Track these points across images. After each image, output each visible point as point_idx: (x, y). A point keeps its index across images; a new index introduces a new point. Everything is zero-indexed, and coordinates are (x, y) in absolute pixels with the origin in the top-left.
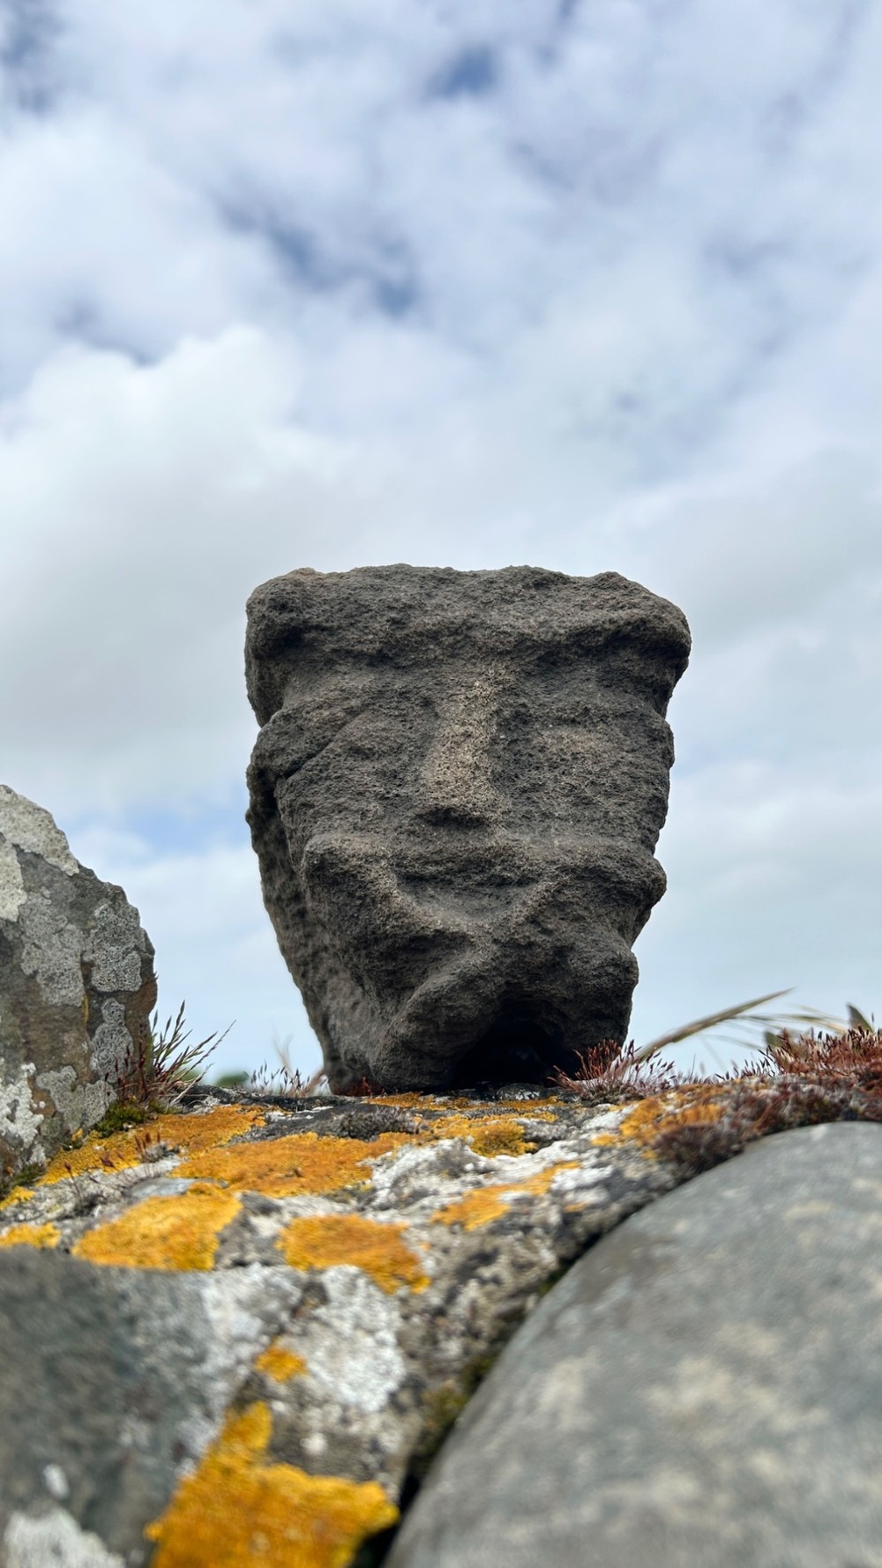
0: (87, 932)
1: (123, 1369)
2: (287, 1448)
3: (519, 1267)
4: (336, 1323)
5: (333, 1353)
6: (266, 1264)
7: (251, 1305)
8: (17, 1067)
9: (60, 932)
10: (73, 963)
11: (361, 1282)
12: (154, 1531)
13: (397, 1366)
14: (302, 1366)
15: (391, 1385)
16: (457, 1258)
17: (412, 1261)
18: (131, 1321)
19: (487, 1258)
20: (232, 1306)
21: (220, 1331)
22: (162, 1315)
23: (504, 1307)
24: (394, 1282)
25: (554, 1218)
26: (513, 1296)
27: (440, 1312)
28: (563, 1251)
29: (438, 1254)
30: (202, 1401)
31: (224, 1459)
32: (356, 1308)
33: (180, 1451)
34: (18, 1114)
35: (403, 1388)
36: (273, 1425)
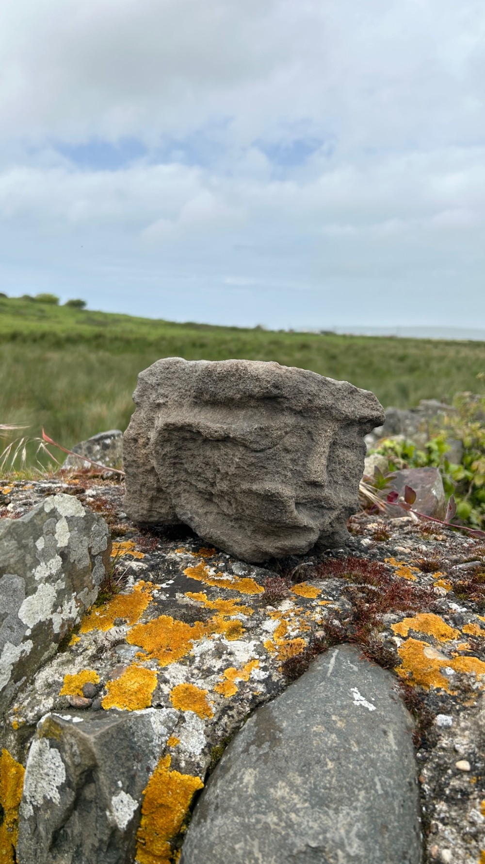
0: (89, 537)
1: (132, 748)
2: (175, 765)
3: (239, 713)
4: (188, 728)
5: (187, 737)
6: (167, 707)
7: (163, 723)
8: (71, 595)
9: (81, 542)
10: (86, 551)
11: (195, 716)
12: (144, 792)
13: (204, 740)
14: (179, 741)
15: (203, 747)
16: (222, 707)
17: (209, 709)
18: (133, 734)
19: (231, 708)
20: (159, 723)
21: (156, 732)
22: (141, 731)
23: (234, 725)
24: (204, 716)
25: (250, 697)
26: (237, 722)
27: (217, 723)
28: (252, 707)
29: (217, 706)
30: (153, 753)
31: (160, 771)
32: (193, 723)
33: (149, 769)
34: (72, 610)
35: (205, 747)
36: (172, 759)
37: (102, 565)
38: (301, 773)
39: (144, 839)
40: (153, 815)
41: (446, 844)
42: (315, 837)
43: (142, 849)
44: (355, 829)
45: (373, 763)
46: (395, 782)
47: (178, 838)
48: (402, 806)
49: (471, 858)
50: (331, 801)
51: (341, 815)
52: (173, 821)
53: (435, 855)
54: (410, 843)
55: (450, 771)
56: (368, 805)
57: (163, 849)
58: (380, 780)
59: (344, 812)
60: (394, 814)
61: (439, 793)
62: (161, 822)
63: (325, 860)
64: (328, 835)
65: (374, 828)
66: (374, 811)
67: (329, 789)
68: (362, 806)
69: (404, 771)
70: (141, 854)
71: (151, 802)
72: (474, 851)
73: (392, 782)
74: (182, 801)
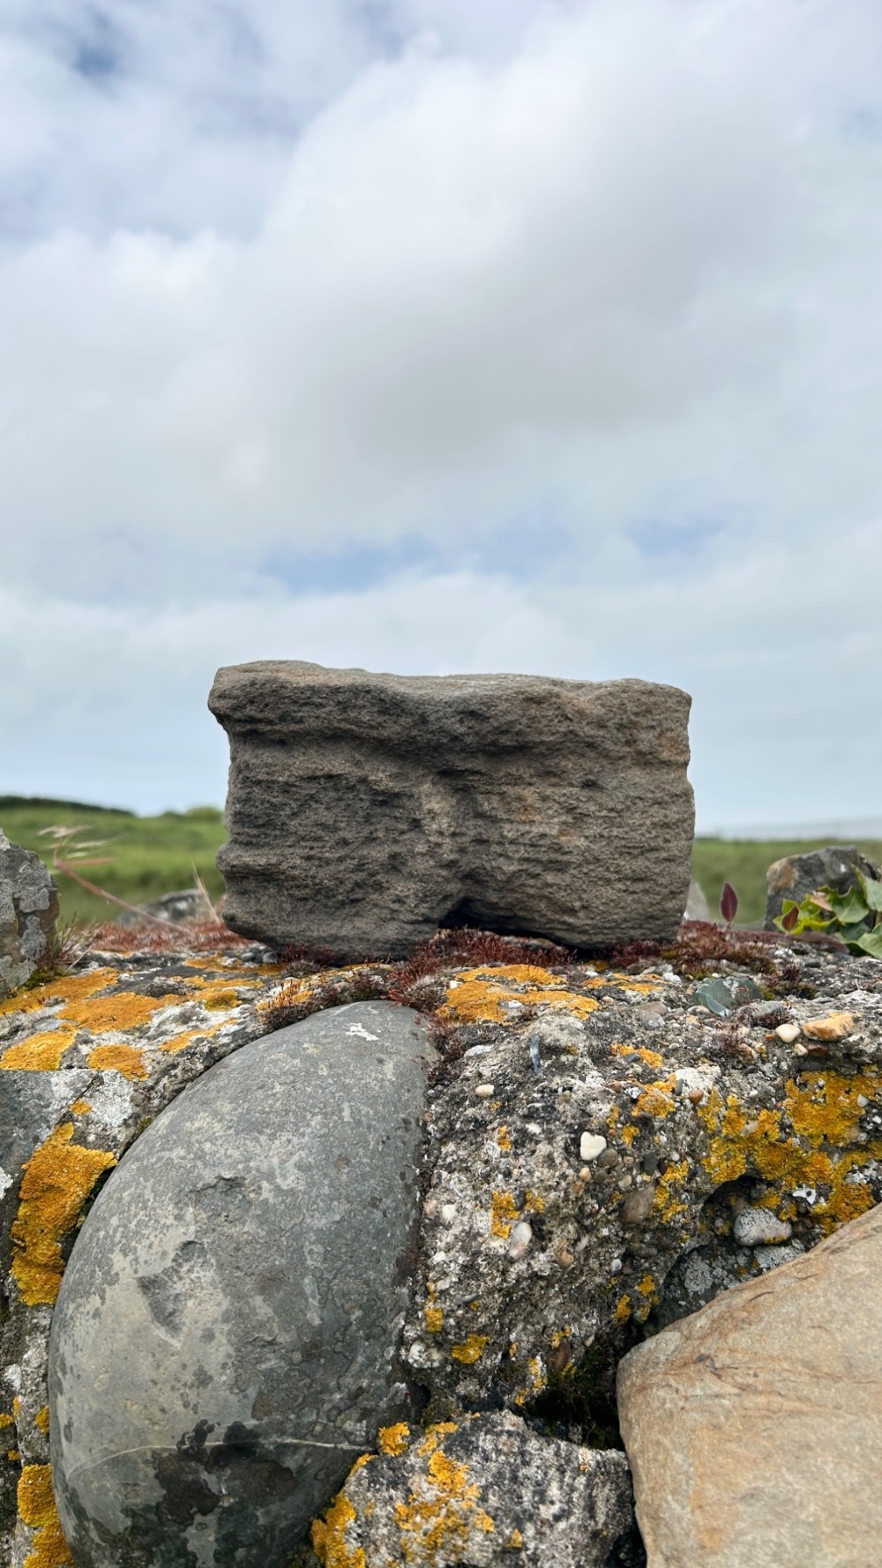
0: (15, 881)
1: (14, 1109)
3: (185, 1071)
4: (106, 1092)
6: (80, 1067)
7: (70, 1085)
10: (8, 900)
11: (119, 1076)
12: (24, 1166)
13: (129, 1109)
14: (89, 1109)
15: (126, 1117)
16: (163, 1066)
17: (143, 1067)
18: (18, 1091)
19: (174, 1066)
20: (63, 1085)
21: (57, 1096)
22: (32, 1090)
23: (176, 1087)
24: (133, 1076)
25: (206, 1049)
26: (181, 1082)
27: (152, 1088)
28: (206, 1063)
29: (154, 1064)
30: (46, 1121)
31: (53, 1143)
32: (115, 1087)
33: (36, 1139)
35: (130, 1117)
36: (75, 1131)
37: (41, 931)
38: (233, 1100)
39: (23, 1241)
40: (38, 1203)
41: (449, 1198)
42: (232, 1166)
43: (23, 1259)
44: (296, 1158)
45: (346, 1088)
46: (376, 1113)
47: (71, 1235)
48: (383, 1142)
49: (483, 1211)
50: (268, 1126)
51: (277, 1142)
52: (64, 1207)
53: (432, 1213)
54: (390, 1190)
55: (467, 1103)
56: (325, 1130)
57: (50, 1253)
58: (351, 1107)
59: (284, 1139)
60: (366, 1148)
61: (448, 1135)
62: (49, 1211)
63: (244, 1196)
64: (252, 1164)
65: (327, 1159)
66: (331, 1139)
67: (268, 1113)
68: (312, 1132)
69: (399, 1105)
70: (19, 1266)
71: (35, 1179)
72: (484, 1198)
73: (371, 1112)
74: (82, 1180)
